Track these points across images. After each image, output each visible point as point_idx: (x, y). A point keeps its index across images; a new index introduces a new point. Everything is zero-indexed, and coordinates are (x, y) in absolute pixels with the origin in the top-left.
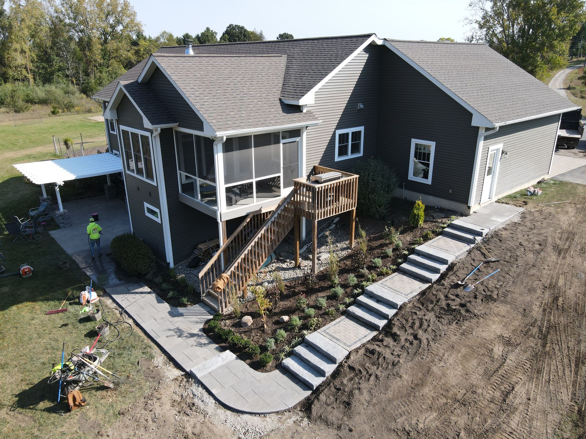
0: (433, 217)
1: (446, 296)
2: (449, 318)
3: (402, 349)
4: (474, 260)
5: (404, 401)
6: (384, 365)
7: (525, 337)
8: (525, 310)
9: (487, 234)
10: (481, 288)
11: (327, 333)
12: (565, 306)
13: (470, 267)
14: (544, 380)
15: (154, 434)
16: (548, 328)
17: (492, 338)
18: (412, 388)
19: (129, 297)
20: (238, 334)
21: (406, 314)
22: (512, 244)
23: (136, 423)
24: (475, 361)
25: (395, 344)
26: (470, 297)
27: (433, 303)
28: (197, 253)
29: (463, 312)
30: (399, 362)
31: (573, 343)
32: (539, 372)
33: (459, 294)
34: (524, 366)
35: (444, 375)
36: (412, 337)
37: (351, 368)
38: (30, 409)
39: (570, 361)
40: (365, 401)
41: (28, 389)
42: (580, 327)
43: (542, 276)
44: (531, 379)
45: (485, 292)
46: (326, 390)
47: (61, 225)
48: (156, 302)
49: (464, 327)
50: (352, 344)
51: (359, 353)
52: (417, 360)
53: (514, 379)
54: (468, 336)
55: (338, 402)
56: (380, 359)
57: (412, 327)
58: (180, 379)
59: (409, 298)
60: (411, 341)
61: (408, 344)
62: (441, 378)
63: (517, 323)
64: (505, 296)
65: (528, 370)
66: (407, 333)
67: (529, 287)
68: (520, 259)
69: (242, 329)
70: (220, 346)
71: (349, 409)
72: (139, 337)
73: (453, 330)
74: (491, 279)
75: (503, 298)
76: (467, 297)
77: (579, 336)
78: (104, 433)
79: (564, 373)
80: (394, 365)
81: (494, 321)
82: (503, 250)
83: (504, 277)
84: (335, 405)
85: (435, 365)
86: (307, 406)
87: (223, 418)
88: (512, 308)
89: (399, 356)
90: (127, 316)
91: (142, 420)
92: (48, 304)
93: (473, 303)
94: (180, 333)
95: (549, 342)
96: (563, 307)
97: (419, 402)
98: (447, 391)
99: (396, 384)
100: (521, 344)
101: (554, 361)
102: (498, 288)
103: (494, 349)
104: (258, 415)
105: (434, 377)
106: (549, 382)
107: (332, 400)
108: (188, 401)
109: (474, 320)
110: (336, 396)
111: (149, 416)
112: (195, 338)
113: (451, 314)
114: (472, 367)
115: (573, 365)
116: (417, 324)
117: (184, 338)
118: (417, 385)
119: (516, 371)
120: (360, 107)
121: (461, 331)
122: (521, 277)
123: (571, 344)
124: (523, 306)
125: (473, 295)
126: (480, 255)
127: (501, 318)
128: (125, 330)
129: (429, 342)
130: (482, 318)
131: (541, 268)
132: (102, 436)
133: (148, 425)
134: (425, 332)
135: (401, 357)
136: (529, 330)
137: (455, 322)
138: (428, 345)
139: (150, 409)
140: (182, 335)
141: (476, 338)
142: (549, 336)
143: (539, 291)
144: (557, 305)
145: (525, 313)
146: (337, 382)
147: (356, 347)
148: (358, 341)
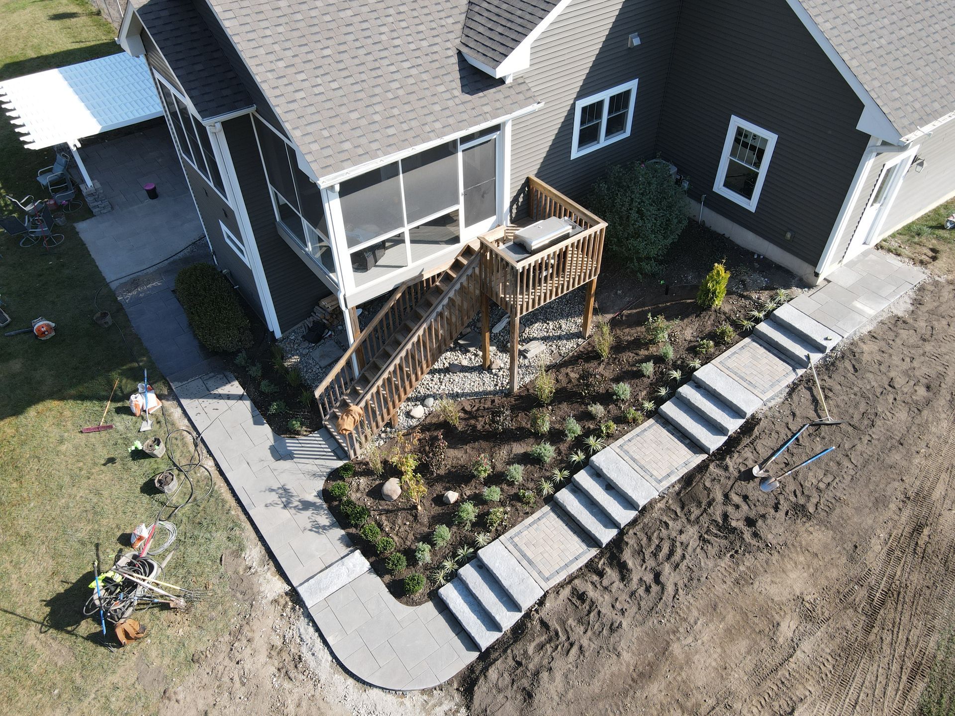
0: (744, 285)
1: (726, 496)
2: (721, 545)
3: (630, 597)
4: (794, 415)
5: (616, 704)
6: (595, 628)
7: (840, 606)
8: (856, 547)
9: (834, 349)
10: (791, 486)
11: (516, 546)
12: (929, 550)
13: (784, 432)
14: (847, 700)
15: (242, 708)
16: (886, 594)
17: (784, 599)
18: (633, 680)
19: (208, 404)
20: (376, 513)
21: (650, 525)
22: (873, 381)
23: (218, 683)
24: (744, 643)
25: (621, 586)
26: (766, 506)
27: (701, 507)
28: (319, 315)
29: (747, 536)
30: (620, 624)
31: (917, 632)
32: (844, 682)
33: (750, 494)
34: (822, 666)
35: (688, 661)
36: (652, 576)
37: (544, 624)
38: (68, 632)
39: (902, 668)
40: (556, 693)
41: (62, 591)
42: (940, 599)
43: (908, 470)
44: (826, 696)
45: (796, 496)
46: (499, 662)
47: (95, 211)
48: (251, 421)
49: (742, 568)
50: (552, 576)
51: (560, 596)
52: (650, 624)
53: (800, 692)
54: (745, 589)
55: (515, 687)
56: (592, 614)
57: (655, 555)
58: (282, 602)
59: (661, 490)
60: (648, 584)
61: (641, 591)
62: (681, 668)
63: (834, 573)
64: (829, 511)
65: (826, 675)
66: (644, 567)
67: (877, 495)
68: (879, 423)
69: (384, 505)
70: (348, 534)
71: (530, 704)
72: (224, 502)
73: (723, 570)
74: (814, 468)
75: (825, 514)
76: (763, 504)
77: (934, 618)
78: (172, 695)
79: (885, 692)
80: (612, 630)
81: (796, 563)
82: (855, 395)
83: (839, 464)
84: (509, 693)
85: (678, 639)
86: (468, 684)
87: (341, 691)
88: (834, 539)
89: (623, 612)
90: (205, 451)
91: (226, 679)
92: (83, 407)
93: (769, 521)
94: (286, 497)
95: (878, 622)
96: (925, 550)
97: (639, 708)
98: (687, 695)
99: (609, 668)
100: (831, 620)
101: (875, 665)
102: (821, 491)
103: (782, 624)
104: (394, 692)
105: (671, 663)
106: (855, 707)
107: (506, 682)
108: (292, 650)
109: (763, 556)
110: (513, 675)
111: (236, 672)
112: (309, 513)
113: (726, 538)
114: (737, 654)
115: (904, 678)
116: (665, 550)
117: (293, 511)
118: (641, 675)
119: (807, 676)
120: (632, 42)
121: (735, 575)
122: (871, 467)
123: (915, 633)
124: (855, 538)
125: (772, 502)
126: (809, 403)
127: (809, 558)
128: (201, 484)
129: (678, 590)
130: (776, 554)
131: (914, 449)
132: (169, 699)
133: (234, 689)
134: (675, 570)
135: (626, 614)
136: (851, 592)
137: (731, 553)
138: (674, 597)
139: (237, 660)
140: (289, 503)
141: (757, 595)
142: (882, 612)
143: (893, 506)
144: (917, 543)
145: (855, 553)
146: (518, 649)
147: (558, 582)
148: (562, 569)
